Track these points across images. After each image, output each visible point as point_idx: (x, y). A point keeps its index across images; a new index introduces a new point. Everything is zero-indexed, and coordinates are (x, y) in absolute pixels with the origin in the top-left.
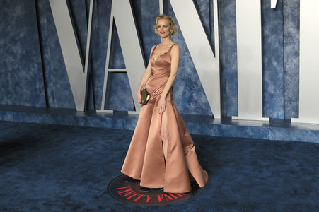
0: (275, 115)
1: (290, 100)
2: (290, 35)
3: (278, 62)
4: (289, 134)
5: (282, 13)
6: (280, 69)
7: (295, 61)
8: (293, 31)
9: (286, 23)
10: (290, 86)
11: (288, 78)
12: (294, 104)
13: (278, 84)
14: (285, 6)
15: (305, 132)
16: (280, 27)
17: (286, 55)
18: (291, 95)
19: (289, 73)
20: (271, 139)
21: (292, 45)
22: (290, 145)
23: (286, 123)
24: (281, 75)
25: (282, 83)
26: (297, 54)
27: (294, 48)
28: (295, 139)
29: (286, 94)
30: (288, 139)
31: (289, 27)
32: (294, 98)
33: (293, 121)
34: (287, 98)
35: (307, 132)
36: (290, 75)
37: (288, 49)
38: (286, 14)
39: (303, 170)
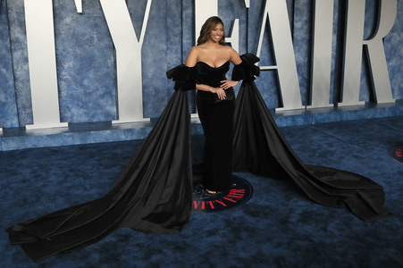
0: (8, 125)
1: (24, 107)
2: (17, 41)
3: (7, 69)
4: (24, 142)
5: (8, 18)
6: (9, 76)
7: (25, 67)
8: (20, 36)
9: (12, 28)
10: (23, 93)
11: (19, 85)
12: (28, 111)
13: (9, 92)
14: (10, 11)
15: (40, 137)
16: (6, 32)
17: (15, 61)
18: (25, 102)
19: (21, 79)
20: (4, 150)
21: (21, 51)
22: (24, 153)
23: (20, 132)
24: (11, 82)
25: (13, 90)
26: (26, 60)
27: (23, 54)
28: (30, 146)
29: (19, 101)
30: (22, 147)
31: (16, 32)
32: (27, 105)
33: (28, 128)
34: (20, 106)
35: (42, 137)
36: (22, 82)
37: (17, 55)
38: (11, 19)
39: (36, 177)
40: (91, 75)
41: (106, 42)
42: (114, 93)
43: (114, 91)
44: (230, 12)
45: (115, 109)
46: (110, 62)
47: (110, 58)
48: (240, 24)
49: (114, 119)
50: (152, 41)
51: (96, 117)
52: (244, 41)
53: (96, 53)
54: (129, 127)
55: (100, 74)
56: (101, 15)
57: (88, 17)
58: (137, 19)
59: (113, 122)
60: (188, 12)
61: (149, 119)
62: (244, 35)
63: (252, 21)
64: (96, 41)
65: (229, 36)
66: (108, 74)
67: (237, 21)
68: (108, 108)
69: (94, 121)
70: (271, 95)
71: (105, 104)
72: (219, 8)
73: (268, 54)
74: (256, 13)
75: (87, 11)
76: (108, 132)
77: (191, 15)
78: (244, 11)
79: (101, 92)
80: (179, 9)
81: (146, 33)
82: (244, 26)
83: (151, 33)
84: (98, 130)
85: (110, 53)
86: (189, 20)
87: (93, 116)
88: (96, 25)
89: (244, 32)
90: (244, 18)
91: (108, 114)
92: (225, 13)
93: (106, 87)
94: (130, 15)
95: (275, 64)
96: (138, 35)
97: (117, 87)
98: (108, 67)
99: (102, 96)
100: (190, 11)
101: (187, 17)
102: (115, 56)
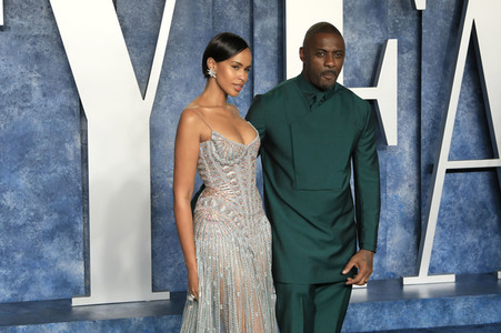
40: (23, 180)
41: (62, 98)
42: (81, 228)
43: (79, 220)
44: (375, 23)
45: (81, 268)
46: (71, 149)
47: (72, 140)
48: (400, 51)
49: (77, 294)
50: (178, 97)
51: (33, 288)
52: (412, 96)
53: (38, 125)
54: (117, 314)
55: (45, 178)
56: (49, 31)
57: (18, 37)
58: (139, 41)
59: (76, 302)
60: (267, 23)
61: (165, 296)
62: (410, 81)
63: (431, 43)
64: (36, 95)
65: (373, 83)
66: (66, 179)
67: (392, 45)
68: (63, 265)
69: (27, 297)
70: (484, 237)
71: (54, 254)
72: (348, 11)
73: (476, 129)
74: (443, 23)
75: (16, 21)
76: (63, 326)
77: (274, 32)
78: (411, 18)
79: (46, 224)
80: (247, 16)
81: (164, 76)
82: (410, 56)
83: (173, 75)
84: (37, 322)
85: (71, 125)
86: (271, 44)
87: (25, 287)
88: (38, 57)
89: (411, 72)
90: (410, 38)
91: (63, 282)
92: (361, 25)
93: (62, 212)
94: (124, 30)
95: (492, 154)
96: (143, 82)
97: (86, 211)
98: (66, 162)
99: (50, 236)
100: (271, 22)
101: (264, 36)
102: (84, 133)
